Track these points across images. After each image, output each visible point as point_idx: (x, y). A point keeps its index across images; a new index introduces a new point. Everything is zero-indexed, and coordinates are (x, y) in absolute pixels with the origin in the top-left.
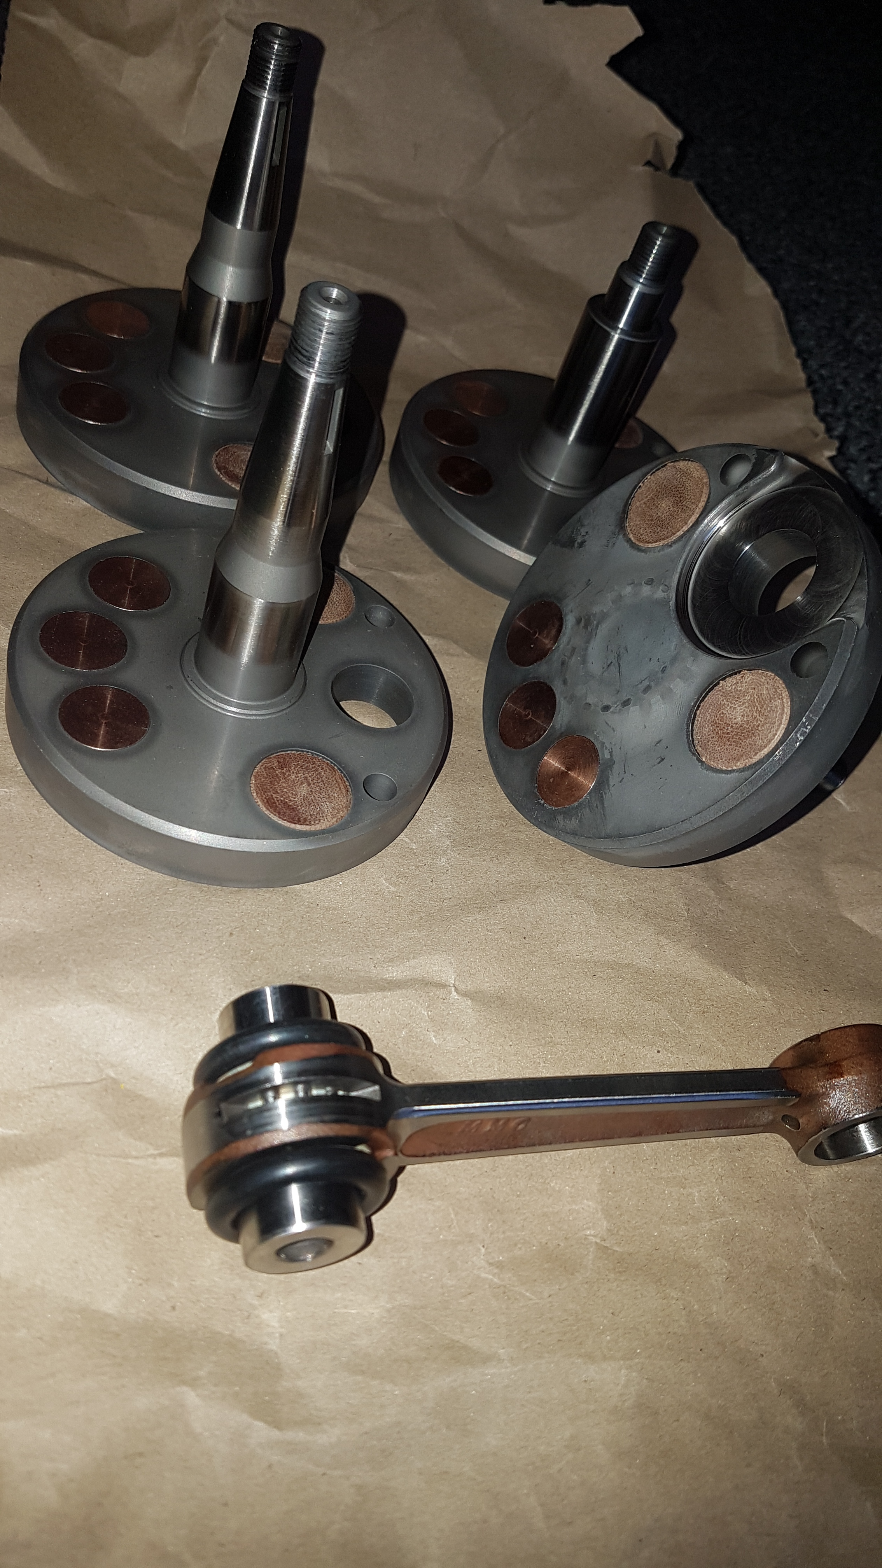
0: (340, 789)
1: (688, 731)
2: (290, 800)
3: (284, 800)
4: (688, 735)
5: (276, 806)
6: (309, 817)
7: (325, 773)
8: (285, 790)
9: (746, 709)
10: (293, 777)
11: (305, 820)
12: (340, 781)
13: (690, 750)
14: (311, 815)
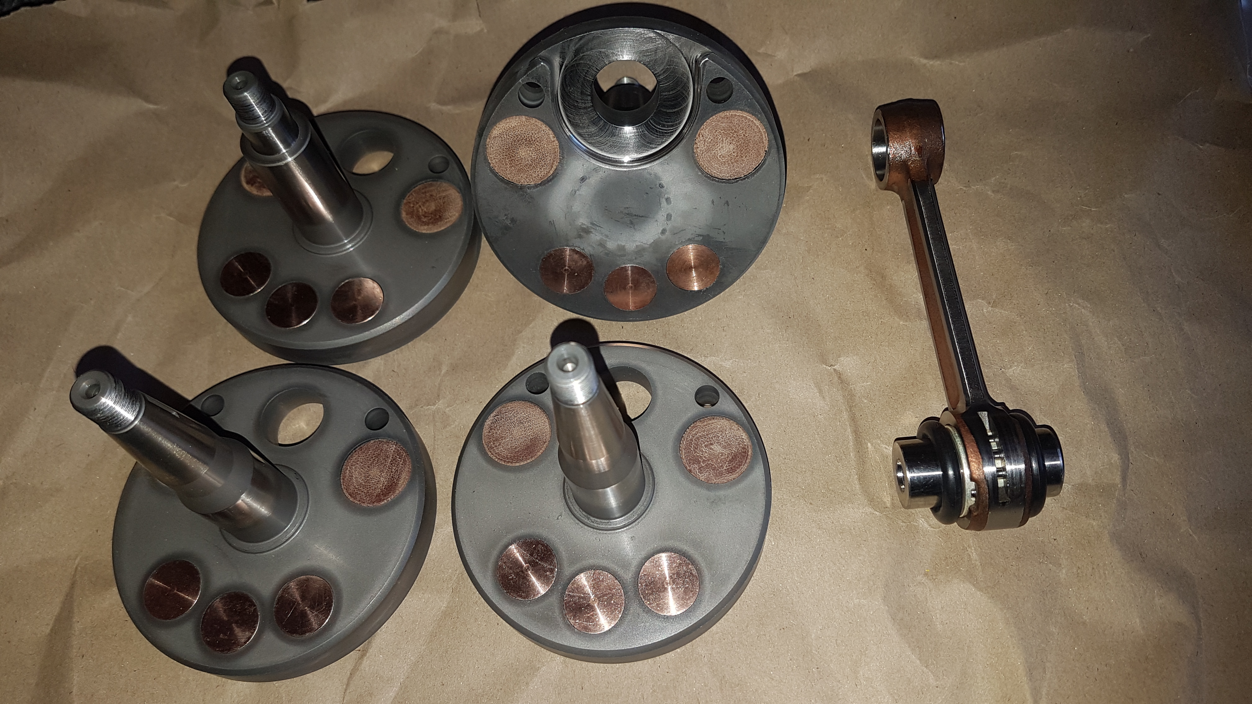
0: (712, 423)
1: (718, 181)
2: (728, 457)
3: (728, 461)
4: (721, 182)
5: (734, 467)
6: (741, 445)
7: (700, 433)
8: (719, 461)
9: (728, 140)
10: (706, 454)
11: (744, 448)
12: (705, 423)
13: (733, 183)
14: (739, 444)
